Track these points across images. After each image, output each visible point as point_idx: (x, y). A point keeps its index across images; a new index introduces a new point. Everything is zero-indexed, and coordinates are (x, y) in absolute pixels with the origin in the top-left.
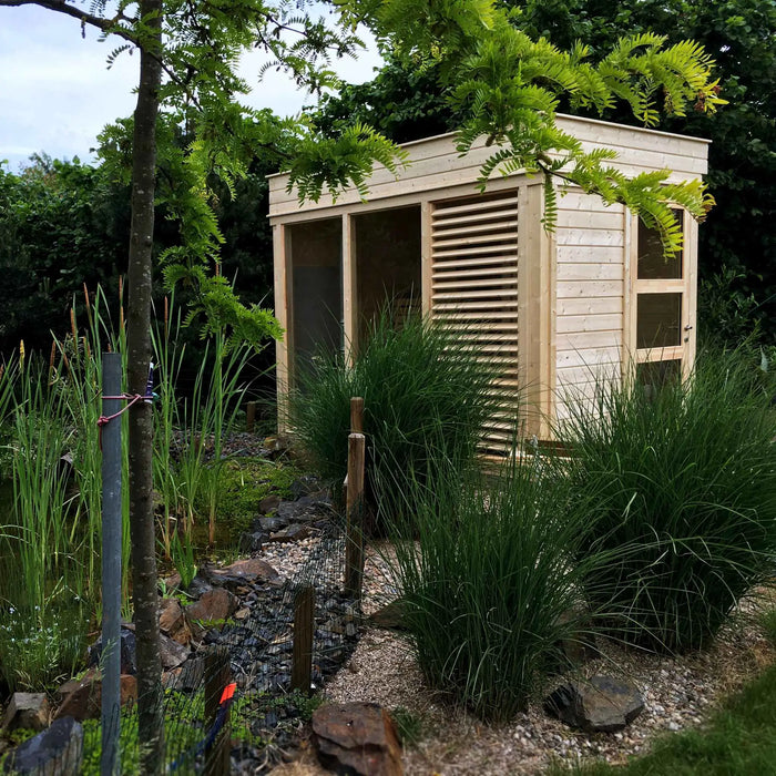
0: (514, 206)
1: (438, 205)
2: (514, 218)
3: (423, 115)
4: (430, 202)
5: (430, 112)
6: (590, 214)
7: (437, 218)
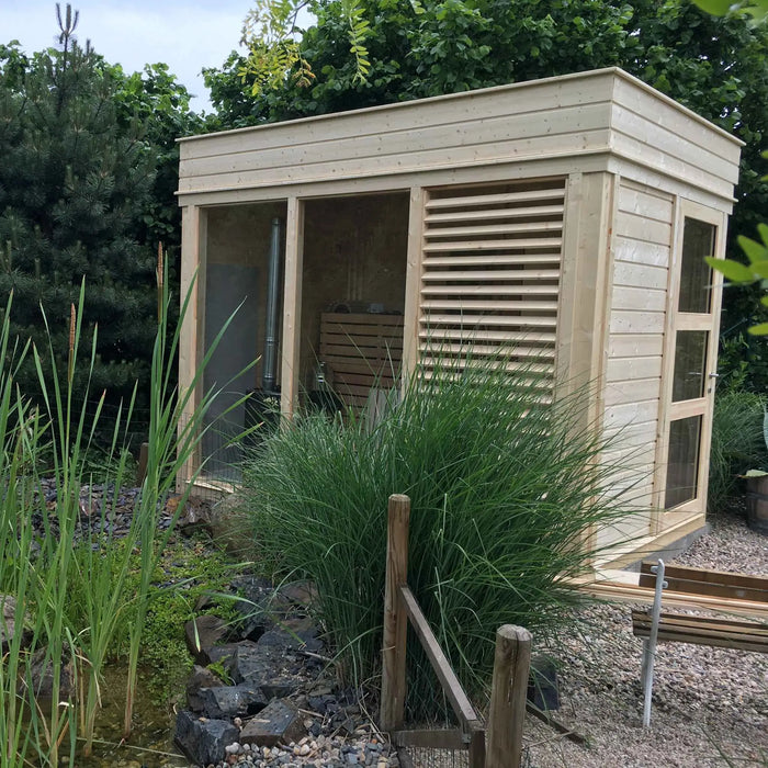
0: (559, 201)
1: (436, 192)
2: (558, 218)
3: (369, 85)
4: (424, 188)
5: (378, 82)
6: (644, 220)
7: (431, 211)
